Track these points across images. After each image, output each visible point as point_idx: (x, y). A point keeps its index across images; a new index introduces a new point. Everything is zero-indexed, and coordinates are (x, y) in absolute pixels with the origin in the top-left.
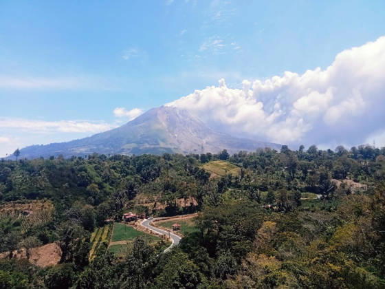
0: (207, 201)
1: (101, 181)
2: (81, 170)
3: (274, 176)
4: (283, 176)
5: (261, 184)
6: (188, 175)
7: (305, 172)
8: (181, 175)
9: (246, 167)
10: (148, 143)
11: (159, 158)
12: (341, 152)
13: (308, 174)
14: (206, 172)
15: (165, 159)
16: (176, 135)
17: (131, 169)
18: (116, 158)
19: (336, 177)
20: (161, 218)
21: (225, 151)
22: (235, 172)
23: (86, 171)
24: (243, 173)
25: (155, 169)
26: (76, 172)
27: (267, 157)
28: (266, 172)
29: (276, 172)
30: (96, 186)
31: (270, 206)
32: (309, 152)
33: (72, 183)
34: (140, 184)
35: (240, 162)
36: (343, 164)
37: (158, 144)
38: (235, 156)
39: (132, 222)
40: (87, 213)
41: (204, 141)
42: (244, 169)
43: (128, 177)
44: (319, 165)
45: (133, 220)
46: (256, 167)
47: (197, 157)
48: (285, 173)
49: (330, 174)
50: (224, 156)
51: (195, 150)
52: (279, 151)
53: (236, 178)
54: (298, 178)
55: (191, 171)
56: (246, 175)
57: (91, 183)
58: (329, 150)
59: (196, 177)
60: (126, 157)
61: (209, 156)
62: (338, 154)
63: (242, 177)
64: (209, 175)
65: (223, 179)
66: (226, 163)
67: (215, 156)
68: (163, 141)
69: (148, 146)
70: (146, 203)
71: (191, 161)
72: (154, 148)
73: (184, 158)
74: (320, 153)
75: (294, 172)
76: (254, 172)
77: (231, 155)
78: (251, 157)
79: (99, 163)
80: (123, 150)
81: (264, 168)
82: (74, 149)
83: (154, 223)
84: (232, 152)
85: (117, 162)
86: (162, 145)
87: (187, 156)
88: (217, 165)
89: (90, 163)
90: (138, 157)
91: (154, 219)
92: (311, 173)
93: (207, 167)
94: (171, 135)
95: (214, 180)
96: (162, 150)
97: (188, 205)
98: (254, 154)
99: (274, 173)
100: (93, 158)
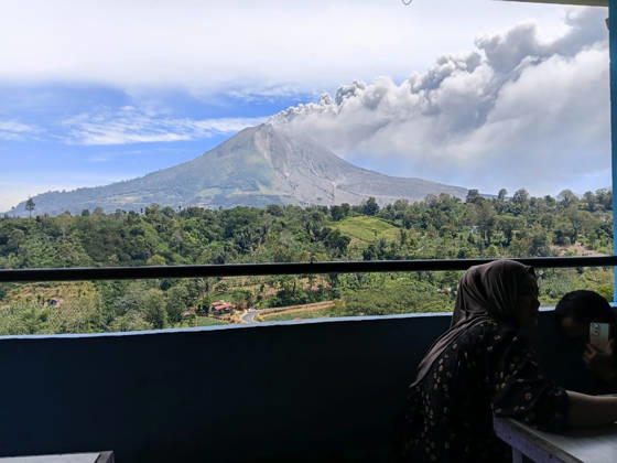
0: (345, 282)
1: (168, 251)
2: (134, 233)
3: (457, 241)
4: (471, 240)
5: (434, 255)
6: (312, 241)
7: (509, 235)
8: (300, 240)
9: (408, 228)
10: (240, 188)
11: (262, 213)
12: (568, 200)
13: (514, 237)
14: (342, 235)
15: (273, 214)
16: (287, 174)
17: (216, 231)
18: (191, 212)
19: (559, 242)
20: (273, 309)
21: (372, 200)
22: (390, 234)
23: (142, 234)
24: (404, 236)
25: (258, 231)
26: (128, 236)
27: (444, 209)
28: (441, 235)
29: (459, 234)
30: (163, 258)
31: (449, 289)
32: (514, 200)
33: (123, 255)
34: (234, 255)
35: (398, 217)
36: (572, 220)
37: (258, 189)
38: (389, 208)
39: (226, 316)
40: (153, 302)
41: (335, 184)
42: (405, 230)
43: (214, 244)
44: (531, 222)
45: (227, 312)
46: (425, 227)
47: (325, 210)
48: (474, 236)
49: (550, 237)
50: (370, 209)
51: (319, 199)
52: (464, 200)
53: (393, 245)
54: (496, 244)
55: (317, 234)
56: (409, 240)
57: (153, 254)
58: (548, 197)
59: (326, 244)
60: (208, 211)
61: (346, 208)
62: (561, 203)
63: (402, 243)
64: (348, 240)
65: (371, 247)
66: (375, 221)
67: (355, 209)
68: (266, 184)
69: (240, 193)
70: (246, 284)
71: (316, 218)
72: (250, 196)
73: (303, 212)
74: (533, 202)
75: (489, 234)
76: (423, 234)
77: (381, 207)
78: (416, 209)
79: (164, 221)
80: (198, 199)
81: (437, 228)
82: (117, 197)
83: (261, 318)
84: (383, 202)
85: (194, 219)
86: (263, 190)
87: (308, 210)
88: (360, 224)
89: (149, 221)
90: (227, 212)
91: (262, 311)
92: (517, 235)
93: (343, 227)
94: (277, 173)
95: (356, 248)
96: (264, 199)
97: (315, 288)
98: (421, 203)
99: (455, 236)
100: (153, 212)
